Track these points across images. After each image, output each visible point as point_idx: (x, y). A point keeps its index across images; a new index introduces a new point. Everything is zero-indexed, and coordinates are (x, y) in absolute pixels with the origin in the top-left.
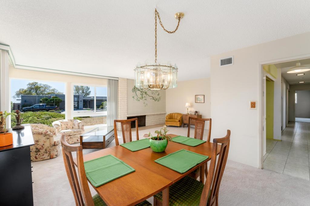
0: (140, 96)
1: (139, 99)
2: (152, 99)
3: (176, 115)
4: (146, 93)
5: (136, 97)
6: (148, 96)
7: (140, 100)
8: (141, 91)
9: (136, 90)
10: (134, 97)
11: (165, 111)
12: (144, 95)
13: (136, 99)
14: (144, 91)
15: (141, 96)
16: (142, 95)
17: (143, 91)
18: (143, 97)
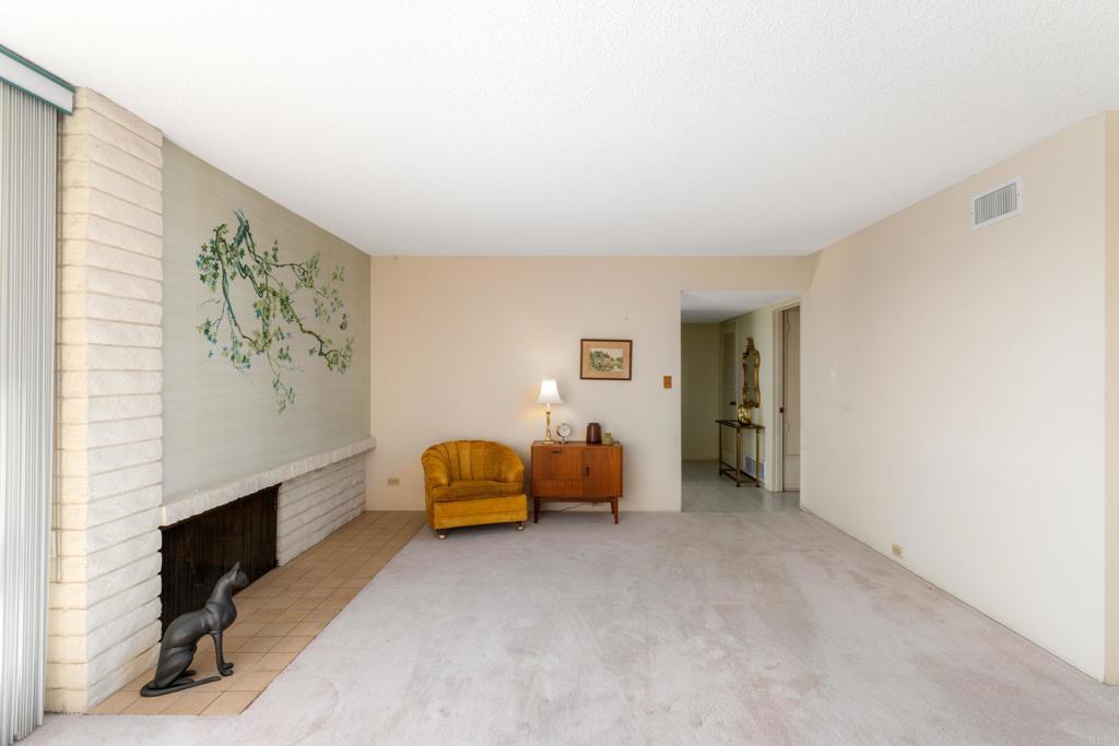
0: (252, 325)
1: (244, 350)
2: (316, 354)
3: (466, 455)
4: (285, 302)
5: (223, 332)
6: (294, 326)
7: (254, 358)
8: (260, 280)
9: (230, 271)
10: (211, 332)
11: (369, 436)
12: (278, 321)
13: (230, 345)
14: (277, 289)
15: (258, 325)
16: (264, 313)
17: (272, 285)
18: (272, 330)
